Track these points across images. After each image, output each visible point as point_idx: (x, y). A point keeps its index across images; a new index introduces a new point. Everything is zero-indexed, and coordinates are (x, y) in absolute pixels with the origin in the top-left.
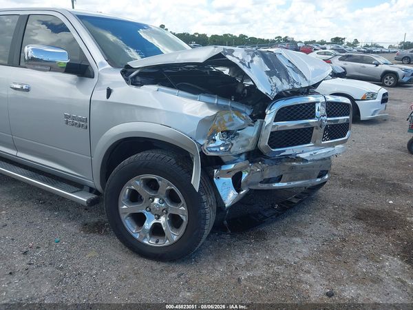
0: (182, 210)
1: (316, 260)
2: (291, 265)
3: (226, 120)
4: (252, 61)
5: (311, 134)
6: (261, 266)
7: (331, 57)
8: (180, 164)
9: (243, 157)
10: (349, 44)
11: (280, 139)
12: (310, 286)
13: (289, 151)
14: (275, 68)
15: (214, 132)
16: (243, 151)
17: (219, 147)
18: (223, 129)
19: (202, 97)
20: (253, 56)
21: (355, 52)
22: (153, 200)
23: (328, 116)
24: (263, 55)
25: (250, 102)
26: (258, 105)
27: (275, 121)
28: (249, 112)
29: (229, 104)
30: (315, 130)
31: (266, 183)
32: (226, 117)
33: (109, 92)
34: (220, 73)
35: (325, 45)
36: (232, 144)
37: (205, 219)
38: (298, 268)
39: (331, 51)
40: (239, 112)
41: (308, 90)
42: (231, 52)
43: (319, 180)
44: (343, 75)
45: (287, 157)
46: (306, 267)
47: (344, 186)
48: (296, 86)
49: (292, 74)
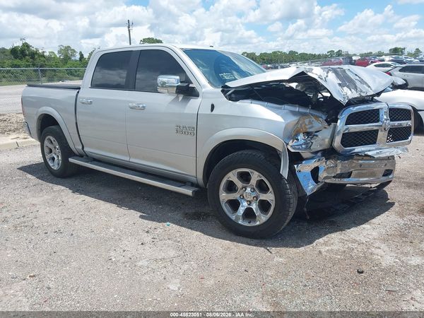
0: (270, 197)
1: (385, 240)
2: (363, 243)
3: (307, 123)
4: (327, 76)
5: (377, 136)
6: (337, 243)
7: (389, 68)
8: (268, 159)
9: (319, 154)
10: (410, 54)
11: (350, 139)
12: (381, 257)
13: (358, 149)
14: (346, 81)
15: (297, 134)
16: (321, 149)
17: (301, 145)
18: (304, 130)
19: (287, 107)
20: (328, 73)
21: (417, 62)
22: (246, 189)
23: (391, 120)
24: (335, 71)
25: (324, 110)
26: (331, 112)
27: (346, 124)
28: (324, 117)
29: (308, 111)
30: (379, 132)
31: (338, 178)
32: (307, 121)
33: (213, 107)
34: (291, 88)
35: (384, 57)
36: (312, 143)
37: (289, 203)
38: (369, 245)
39: (390, 63)
40: (317, 117)
41: (372, 98)
42: (311, 70)
43: (385, 178)
44: (404, 87)
45: (357, 154)
46: (376, 245)
47: (409, 187)
48: (363, 95)
49: (358, 84)
